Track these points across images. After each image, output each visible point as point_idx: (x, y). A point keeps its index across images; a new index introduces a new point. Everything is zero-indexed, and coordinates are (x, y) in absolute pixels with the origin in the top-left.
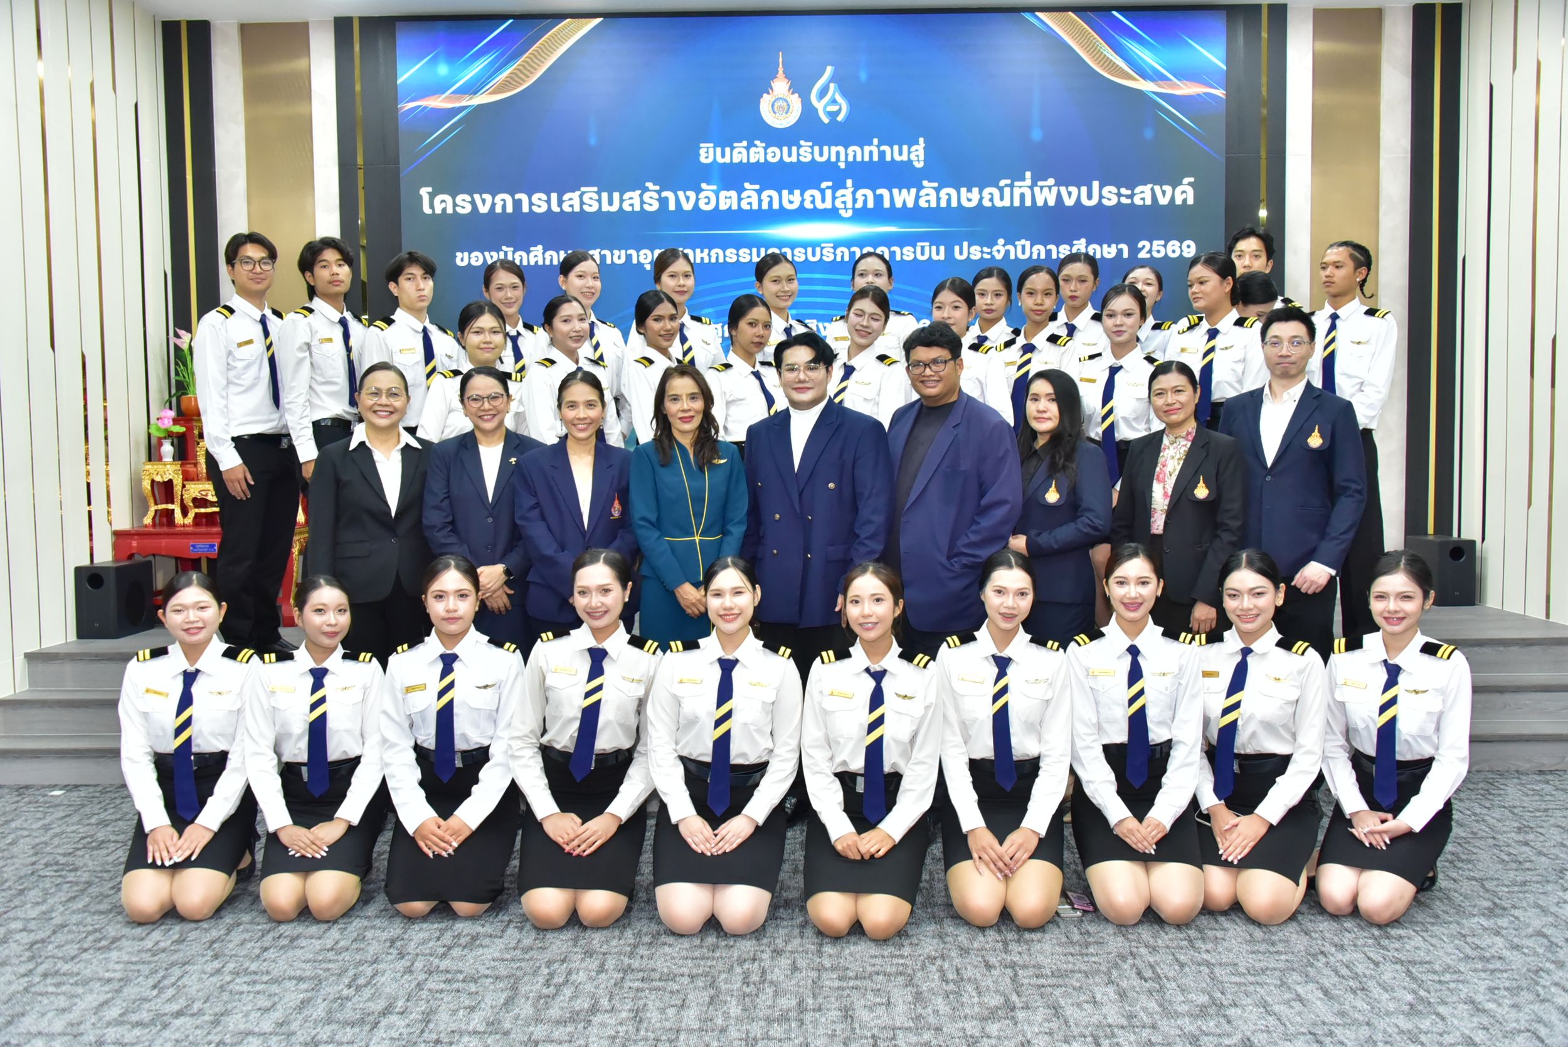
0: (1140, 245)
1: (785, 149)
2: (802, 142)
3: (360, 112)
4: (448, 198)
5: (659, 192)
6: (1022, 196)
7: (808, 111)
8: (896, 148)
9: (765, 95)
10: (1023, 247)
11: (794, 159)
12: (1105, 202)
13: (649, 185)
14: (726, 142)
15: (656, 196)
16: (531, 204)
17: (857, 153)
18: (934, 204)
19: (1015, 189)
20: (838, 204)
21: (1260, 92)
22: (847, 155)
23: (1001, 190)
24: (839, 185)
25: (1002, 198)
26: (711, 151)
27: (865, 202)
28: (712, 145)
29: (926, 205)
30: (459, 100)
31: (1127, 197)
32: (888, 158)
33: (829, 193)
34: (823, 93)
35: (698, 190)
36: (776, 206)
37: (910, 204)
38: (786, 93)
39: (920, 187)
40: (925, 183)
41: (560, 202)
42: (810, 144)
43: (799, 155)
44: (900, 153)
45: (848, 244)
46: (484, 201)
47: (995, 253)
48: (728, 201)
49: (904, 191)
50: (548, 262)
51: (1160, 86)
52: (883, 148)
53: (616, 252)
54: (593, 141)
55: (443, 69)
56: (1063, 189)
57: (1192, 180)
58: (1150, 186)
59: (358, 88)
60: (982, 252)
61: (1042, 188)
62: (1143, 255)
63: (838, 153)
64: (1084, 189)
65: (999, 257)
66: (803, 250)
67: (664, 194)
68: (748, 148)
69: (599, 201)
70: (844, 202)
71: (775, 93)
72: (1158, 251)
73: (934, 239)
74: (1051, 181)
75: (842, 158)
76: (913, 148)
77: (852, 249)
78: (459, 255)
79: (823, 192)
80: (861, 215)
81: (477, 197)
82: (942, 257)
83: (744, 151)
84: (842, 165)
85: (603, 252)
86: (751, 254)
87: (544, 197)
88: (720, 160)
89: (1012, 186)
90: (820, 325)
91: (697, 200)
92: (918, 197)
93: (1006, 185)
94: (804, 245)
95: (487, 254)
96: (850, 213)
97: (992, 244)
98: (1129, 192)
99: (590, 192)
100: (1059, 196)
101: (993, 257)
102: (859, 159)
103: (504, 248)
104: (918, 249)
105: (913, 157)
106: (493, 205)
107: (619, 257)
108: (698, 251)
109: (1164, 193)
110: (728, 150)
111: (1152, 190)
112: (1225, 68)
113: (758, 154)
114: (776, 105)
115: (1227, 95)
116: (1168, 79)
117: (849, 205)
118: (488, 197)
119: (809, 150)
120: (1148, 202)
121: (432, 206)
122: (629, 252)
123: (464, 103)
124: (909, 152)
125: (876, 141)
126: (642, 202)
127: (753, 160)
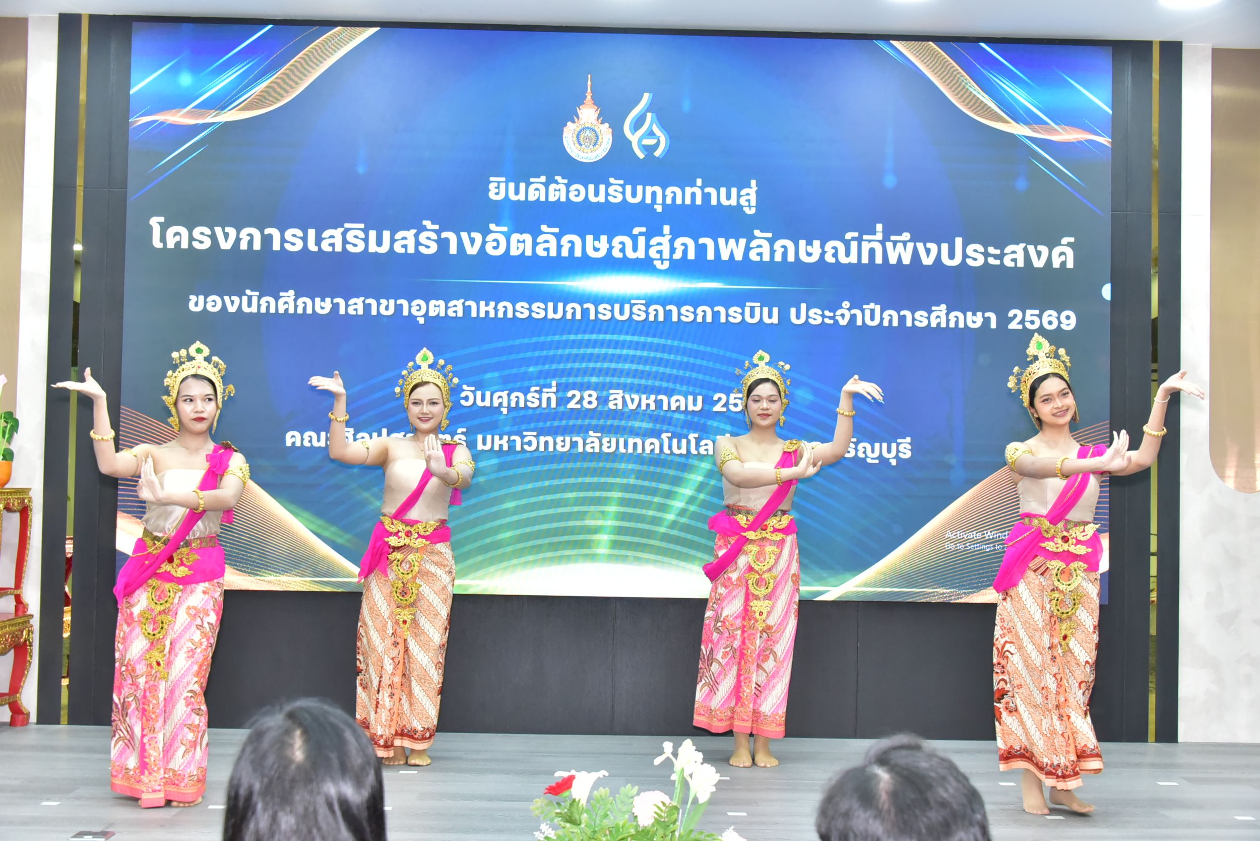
0: (1011, 314)
1: (591, 187)
2: (612, 180)
3: (83, 125)
4: (184, 231)
5: (438, 232)
6: (872, 252)
7: (620, 143)
8: (723, 190)
9: (569, 123)
10: (872, 311)
11: (601, 199)
12: (969, 262)
13: (427, 223)
14: (521, 176)
15: (434, 236)
16: (283, 241)
17: (676, 194)
18: (766, 258)
19: (863, 243)
20: (653, 253)
21: (1151, 142)
22: (664, 196)
23: (847, 244)
24: (654, 231)
25: (848, 254)
26: (503, 186)
27: (685, 252)
28: (503, 179)
29: (758, 259)
30: (203, 116)
31: (996, 257)
32: (714, 202)
33: (642, 240)
34: (638, 124)
35: (486, 232)
36: (578, 253)
37: (739, 257)
38: (595, 122)
39: (751, 238)
40: (757, 233)
41: (319, 240)
42: (622, 182)
43: (607, 194)
44: (728, 197)
45: (663, 301)
46: (226, 236)
47: (839, 318)
48: (521, 245)
49: (732, 241)
50: (300, 311)
51: (1035, 131)
52: (707, 190)
53: (384, 302)
54: (361, 170)
55: (186, 79)
56: (920, 246)
57: (1072, 240)
58: (1022, 245)
59: (83, 96)
60: (823, 316)
61: (895, 243)
62: (1014, 325)
63: (654, 194)
64: (945, 247)
65: (843, 322)
66: (609, 307)
67: (444, 235)
68: (546, 185)
69: (366, 240)
70: (660, 252)
71: (582, 122)
72: (1032, 322)
73: (766, 300)
74: (906, 236)
75: (659, 200)
76: (743, 192)
77: (668, 308)
78: (193, 298)
79: (635, 239)
80: (679, 267)
81: (218, 230)
82: (775, 320)
83: (542, 188)
84: (659, 209)
85: (368, 301)
86: (546, 310)
87: (299, 233)
88: (513, 197)
89: (859, 240)
90: (627, 397)
91: (484, 243)
92: (748, 249)
93: (853, 239)
94: (611, 301)
95: (226, 298)
96: (666, 265)
97: (835, 306)
98: (998, 252)
99: (355, 231)
100: (915, 254)
101: (836, 322)
102: (679, 201)
103: (248, 292)
104: (747, 311)
105: (743, 201)
106: (238, 240)
107: (387, 308)
108: (482, 303)
109: (1039, 254)
110: (522, 186)
111: (1025, 250)
112: (1110, 112)
113: (558, 191)
114: (582, 136)
115: (1112, 143)
116: (1047, 124)
117: (666, 255)
118: (232, 231)
119: (620, 189)
120: (1021, 264)
121: (163, 239)
122: (399, 302)
123: (208, 120)
124: (739, 196)
125: (699, 182)
126: (418, 243)
127: (552, 199)
